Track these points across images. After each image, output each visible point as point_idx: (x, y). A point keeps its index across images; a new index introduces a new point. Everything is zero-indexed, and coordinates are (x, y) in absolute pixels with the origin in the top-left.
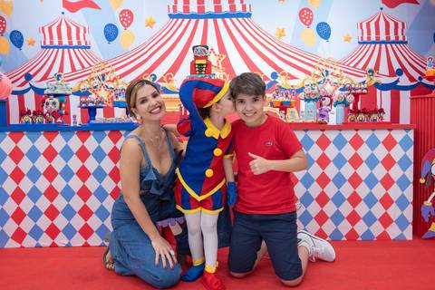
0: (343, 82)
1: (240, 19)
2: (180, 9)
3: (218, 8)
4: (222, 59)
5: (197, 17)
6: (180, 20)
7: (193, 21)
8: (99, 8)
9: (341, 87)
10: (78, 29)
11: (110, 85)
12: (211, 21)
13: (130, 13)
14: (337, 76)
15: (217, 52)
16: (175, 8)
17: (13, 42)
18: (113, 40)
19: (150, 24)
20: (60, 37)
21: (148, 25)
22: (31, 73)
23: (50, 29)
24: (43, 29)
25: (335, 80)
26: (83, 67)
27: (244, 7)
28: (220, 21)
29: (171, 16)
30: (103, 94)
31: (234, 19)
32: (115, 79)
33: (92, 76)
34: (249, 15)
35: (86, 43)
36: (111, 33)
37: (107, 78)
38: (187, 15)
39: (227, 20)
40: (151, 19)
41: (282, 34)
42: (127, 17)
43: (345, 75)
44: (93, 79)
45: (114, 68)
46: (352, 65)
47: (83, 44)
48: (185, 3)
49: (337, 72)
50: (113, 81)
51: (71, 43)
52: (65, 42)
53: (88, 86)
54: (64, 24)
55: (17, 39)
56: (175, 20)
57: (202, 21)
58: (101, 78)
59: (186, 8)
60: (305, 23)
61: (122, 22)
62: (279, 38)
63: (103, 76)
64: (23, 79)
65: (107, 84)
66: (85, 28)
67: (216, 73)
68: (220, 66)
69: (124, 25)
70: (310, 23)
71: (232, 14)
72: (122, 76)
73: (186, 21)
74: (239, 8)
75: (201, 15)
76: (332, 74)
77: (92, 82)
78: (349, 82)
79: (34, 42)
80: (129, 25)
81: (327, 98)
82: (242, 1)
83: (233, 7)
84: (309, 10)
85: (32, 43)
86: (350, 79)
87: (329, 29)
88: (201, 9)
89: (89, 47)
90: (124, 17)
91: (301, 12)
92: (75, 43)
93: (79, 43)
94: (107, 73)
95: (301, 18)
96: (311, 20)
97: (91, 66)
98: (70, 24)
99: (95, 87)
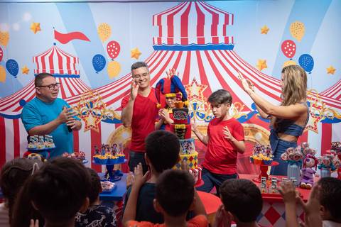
0: (325, 113)
1: (223, 51)
2: (164, 41)
3: (201, 41)
4: (204, 89)
5: (180, 49)
6: (165, 52)
7: (177, 53)
8: (88, 40)
9: (323, 118)
10: (68, 59)
11: (98, 112)
12: (193, 53)
13: (117, 45)
14: (319, 108)
15: (199, 82)
16: (159, 40)
17: (9, 71)
18: (100, 70)
19: (136, 55)
20: (52, 66)
21: (133, 56)
22: (26, 99)
23: (43, 59)
24: (36, 58)
25: (317, 112)
26: (73, 95)
27: (227, 39)
28: (202, 53)
29: (156, 48)
30: (91, 120)
31: (217, 51)
32: (102, 106)
33: (82, 103)
34: (231, 47)
35: (76, 71)
36: (99, 63)
37: (95, 106)
38: (171, 47)
39: (210, 52)
40: (137, 50)
41: (263, 65)
42: (114, 48)
43: (327, 107)
44: (82, 106)
45: (101, 96)
46: (335, 97)
47: (73, 73)
48: (169, 35)
49: (319, 104)
50: (100, 109)
51: (61, 72)
52: (57, 71)
53: (77, 112)
54: (55, 54)
55: (13, 68)
56: (159, 51)
57: (185, 53)
58: (89, 105)
59: (170, 41)
60: (287, 55)
61: (109, 53)
62: (262, 69)
63: (91, 103)
64: (18, 105)
65: (94, 111)
66: (75, 58)
67: (198, 102)
68: (202, 96)
69: (111, 56)
70: (293, 55)
71: (215, 46)
72: (109, 103)
73: (170, 52)
74: (221, 41)
75: (185, 47)
76: (314, 106)
77: (81, 109)
78: (331, 114)
79: (28, 70)
80: (116, 56)
81: (311, 160)
82: (224, 34)
83: (215, 40)
84: (291, 42)
85: (26, 72)
86: (332, 111)
87: (312, 62)
88: (184, 41)
89: (78, 77)
90: (111, 49)
91: (284, 44)
92: (66, 72)
93: (70, 72)
94: (95, 101)
95: (284, 51)
96: (294, 52)
97: (80, 94)
98: (61, 54)
99: (84, 114)
